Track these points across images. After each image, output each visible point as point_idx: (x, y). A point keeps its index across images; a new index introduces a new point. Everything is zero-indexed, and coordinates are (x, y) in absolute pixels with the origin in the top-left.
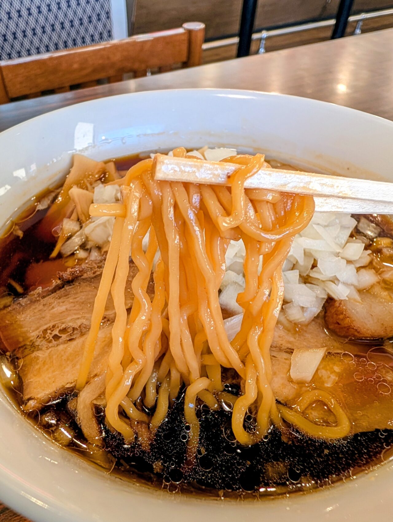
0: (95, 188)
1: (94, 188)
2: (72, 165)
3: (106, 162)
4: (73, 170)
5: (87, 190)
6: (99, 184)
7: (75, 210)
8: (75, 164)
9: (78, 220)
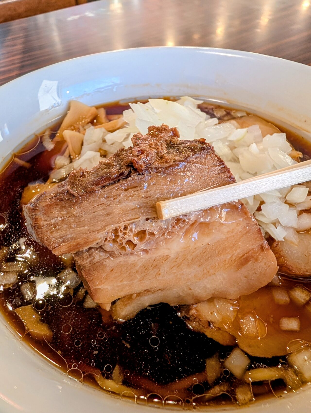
0: (87, 130)
1: (85, 130)
2: (68, 109)
3: (98, 108)
4: (70, 113)
5: (79, 132)
6: (90, 127)
7: (68, 149)
8: (72, 109)
9: (70, 156)
